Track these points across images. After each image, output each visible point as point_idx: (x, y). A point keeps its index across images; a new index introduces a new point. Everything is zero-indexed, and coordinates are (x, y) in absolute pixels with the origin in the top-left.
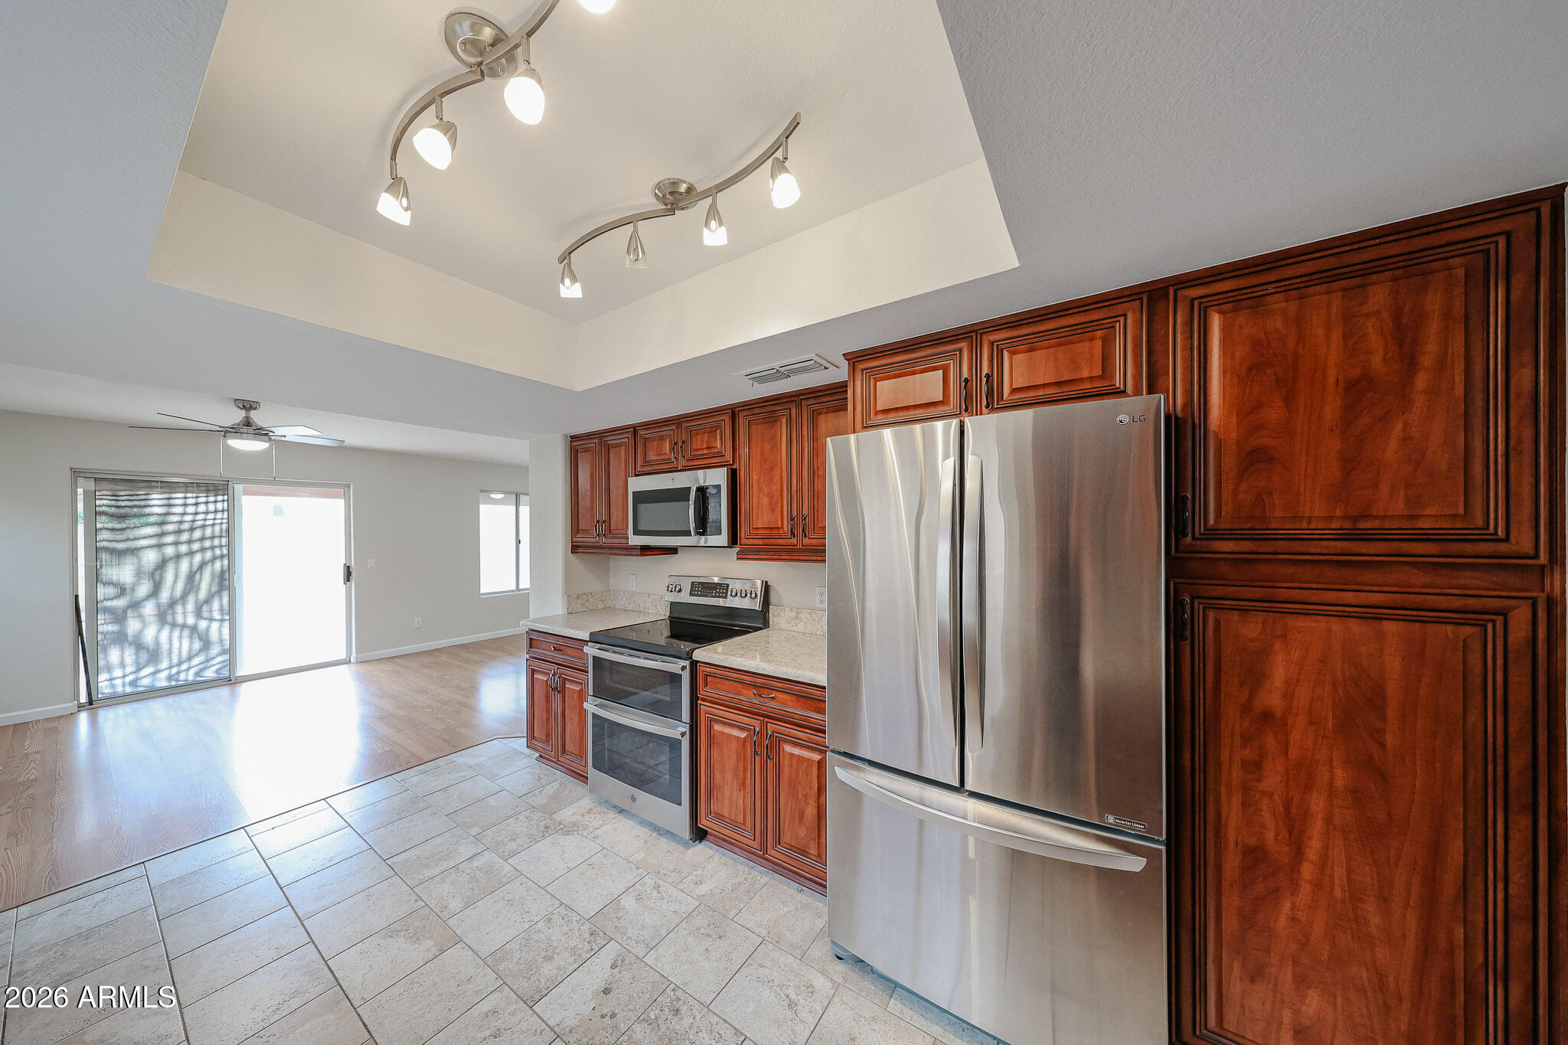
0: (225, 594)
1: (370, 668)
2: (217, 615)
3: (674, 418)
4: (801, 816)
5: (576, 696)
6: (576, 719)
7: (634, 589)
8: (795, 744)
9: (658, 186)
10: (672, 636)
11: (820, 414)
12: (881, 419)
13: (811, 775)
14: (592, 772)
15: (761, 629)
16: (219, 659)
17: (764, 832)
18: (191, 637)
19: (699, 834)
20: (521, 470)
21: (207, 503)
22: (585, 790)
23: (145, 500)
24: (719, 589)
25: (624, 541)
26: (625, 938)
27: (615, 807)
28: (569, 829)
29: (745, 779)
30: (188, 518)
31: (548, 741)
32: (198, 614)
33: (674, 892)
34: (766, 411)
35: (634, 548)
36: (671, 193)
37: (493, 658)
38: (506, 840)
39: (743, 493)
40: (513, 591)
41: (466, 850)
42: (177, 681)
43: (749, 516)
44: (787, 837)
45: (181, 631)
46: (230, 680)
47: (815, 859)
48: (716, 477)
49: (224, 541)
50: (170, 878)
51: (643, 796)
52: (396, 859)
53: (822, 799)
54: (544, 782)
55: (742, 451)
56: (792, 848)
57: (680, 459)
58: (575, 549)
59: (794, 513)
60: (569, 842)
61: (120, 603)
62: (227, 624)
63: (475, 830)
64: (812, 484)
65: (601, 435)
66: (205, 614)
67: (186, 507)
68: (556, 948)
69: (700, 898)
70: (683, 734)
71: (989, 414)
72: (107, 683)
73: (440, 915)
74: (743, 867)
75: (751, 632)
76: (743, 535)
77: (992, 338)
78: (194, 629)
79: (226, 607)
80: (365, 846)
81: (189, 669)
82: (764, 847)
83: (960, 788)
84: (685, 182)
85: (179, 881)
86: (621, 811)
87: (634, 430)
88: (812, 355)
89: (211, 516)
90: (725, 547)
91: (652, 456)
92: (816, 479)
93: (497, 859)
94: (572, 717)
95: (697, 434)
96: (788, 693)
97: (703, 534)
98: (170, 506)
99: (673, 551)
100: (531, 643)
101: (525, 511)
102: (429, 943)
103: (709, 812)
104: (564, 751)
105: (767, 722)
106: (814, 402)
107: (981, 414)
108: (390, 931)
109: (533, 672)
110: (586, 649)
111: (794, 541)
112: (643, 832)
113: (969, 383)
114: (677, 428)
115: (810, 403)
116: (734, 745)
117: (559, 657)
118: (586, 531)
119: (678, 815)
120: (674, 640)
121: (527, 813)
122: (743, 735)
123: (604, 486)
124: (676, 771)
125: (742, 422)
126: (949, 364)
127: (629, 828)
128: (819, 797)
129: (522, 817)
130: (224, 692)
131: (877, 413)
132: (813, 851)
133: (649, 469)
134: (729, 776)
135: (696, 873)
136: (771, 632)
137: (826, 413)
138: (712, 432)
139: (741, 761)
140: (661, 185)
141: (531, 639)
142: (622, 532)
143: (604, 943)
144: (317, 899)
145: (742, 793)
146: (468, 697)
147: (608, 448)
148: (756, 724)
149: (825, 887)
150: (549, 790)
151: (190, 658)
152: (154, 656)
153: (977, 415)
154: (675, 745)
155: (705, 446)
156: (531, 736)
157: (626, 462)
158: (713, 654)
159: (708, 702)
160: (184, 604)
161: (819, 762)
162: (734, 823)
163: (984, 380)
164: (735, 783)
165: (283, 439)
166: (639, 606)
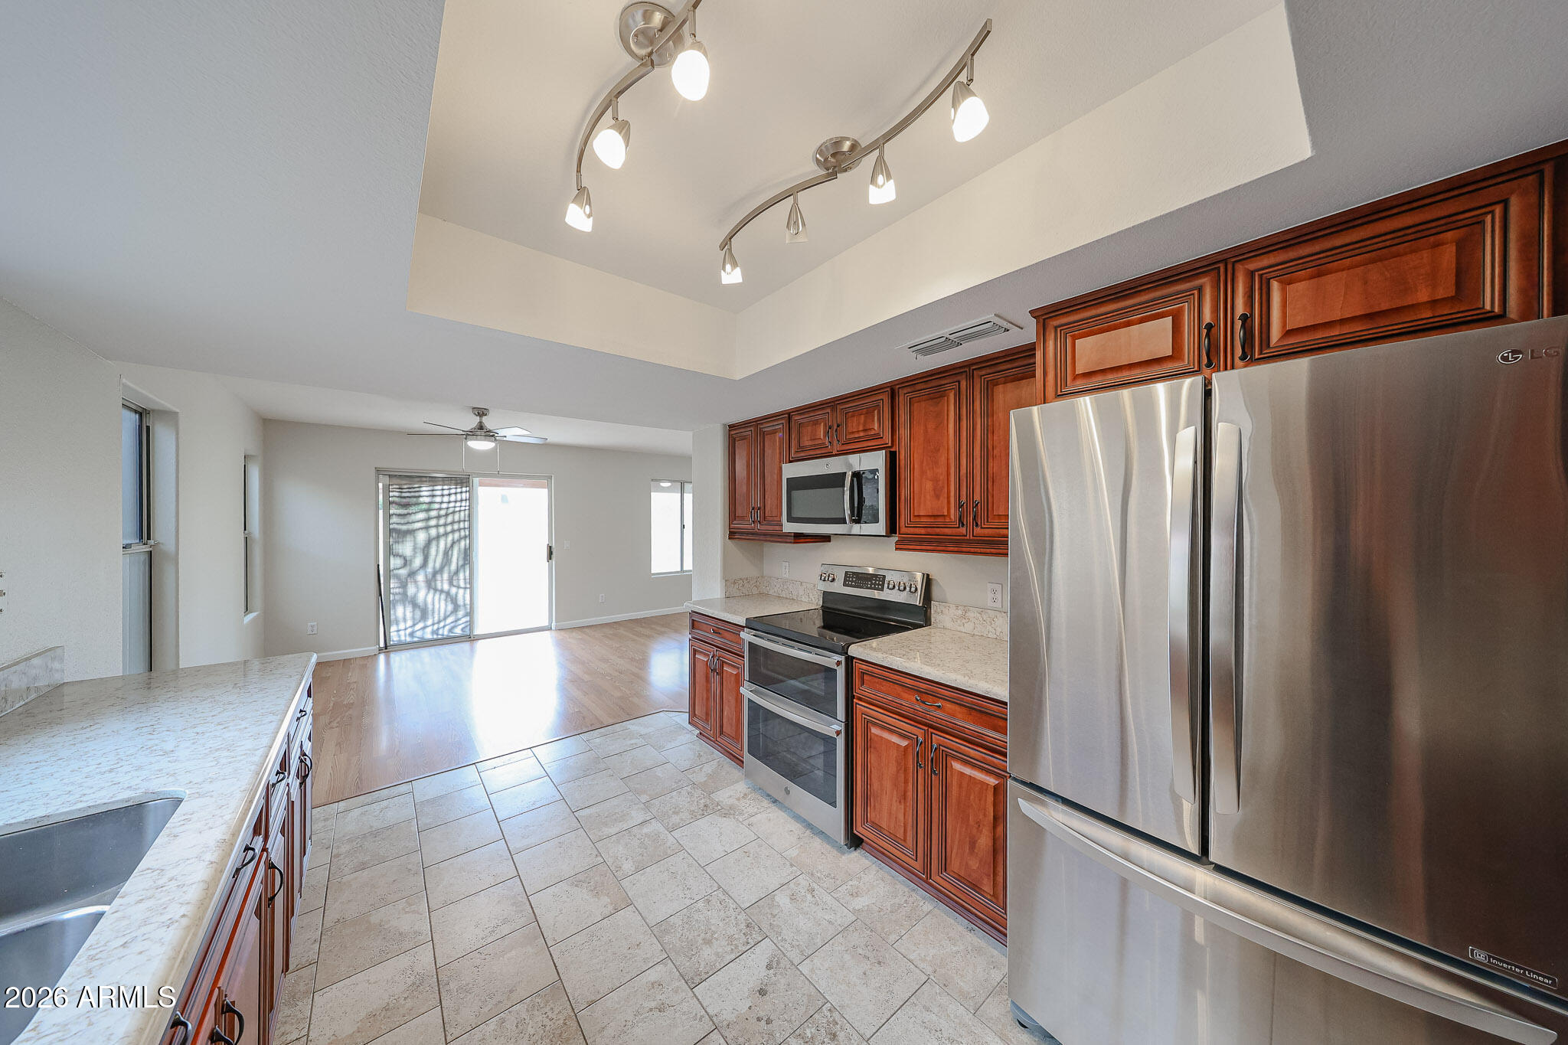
0: (467, 567)
1: (565, 635)
2: (462, 584)
3: (828, 401)
4: (973, 844)
5: (733, 679)
6: (733, 702)
7: (787, 576)
8: (966, 763)
9: (820, 151)
10: (824, 627)
11: (996, 385)
12: (1081, 384)
13: (986, 800)
14: (747, 757)
15: (921, 626)
16: (464, 620)
17: (928, 855)
18: (446, 600)
19: (855, 842)
20: (684, 460)
21: (456, 493)
22: (741, 774)
23: (418, 491)
24: (876, 581)
25: (777, 528)
26: (780, 938)
27: (769, 795)
28: (728, 812)
29: (905, 792)
30: (444, 506)
31: (707, 720)
32: (451, 583)
33: (828, 899)
34: (930, 386)
35: (787, 535)
36: (834, 155)
37: (662, 633)
38: (671, 812)
39: (903, 477)
40: (678, 572)
41: (638, 816)
42: (438, 635)
43: (910, 501)
44: (955, 864)
45: (440, 595)
46: (470, 638)
47: (989, 897)
48: (874, 462)
49: (467, 524)
50: (427, 798)
51: (796, 791)
52: (581, 813)
53: (1000, 829)
54: (704, 760)
55: (902, 431)
56: (960, 878)
57: (835, 442)
58: (732, 535)
59: (964, 500)
60: (727, 824)
61: (403, 572)
62: (468, 591)
63: (644, 798)
64: (986, 465)
65: (756, 423)
66: (455, 583)
67: (445, 496)
68: (715, 933)
69: (855, 912)
70: (838, 733)
71: (1245, 367)
72: (396, 633)
73: (616, 874)
74: (903, 887)
75: (910, 629)
76: (902, 524)
77: (1252, 266)
78: (448, 593)
79: (468, 577)
80: (559, 797)
81: (444, 627)
82: (927, 869)
83: (1202, 857)
84: (848, 139)
85: (432, 802)
86: (775, 801)
87: (788, 415)
88: (990, 317)
89: (458, 504)
90: (883, 536)
91: (806, 442)
92: (991, 460)
93: (662, 829)
94: (729, 699)
95: (853, 416)
96: (957, 703)
97: (858, 521)
98: (433, 496)
99: (826, 538)
100: (694, 625)
101: (688, 497)
102: (606, 900)
103: (866, 820)
104: (721, 732)
105: (932, 733)
106: (989, 371)
107: (1233, 368)
108: (577, 880)
109: (695, 650)
110: (743, 635)
111: (963, 530)
112: (796, 827)
113: (1213, 329)
114: (832, 410)
115: (983, 372)
116: (894, 753)
117: (718, 641)
118: (742, 518)
119: (833, 817)
120: (825, 630)
121: (689, 788)
122: (904, 743)
123: (760, 473)
124: (831, 766)
125: (902, 399)
126: (1182, 307)
127: (782, 821)
128: (995, 827)
129: (684, 792)
130: (466, 646)
131: (1076, 377)
132: (987, 888)
133: (802, 454)
134: (888, 785)
135: (850, 883)
136: (932, 630)
137: (1005, 383)
138: (869, 413)
139: (902, 772)
140: (823, 148)
141: (693, 620)
142: (775, 519)
143: (760, 939)
144: (523, 837)
145: (903, 807)
146: (640, 669)
147: (764, 434)
148: (919, 733)
149: (1006, 935)
150: (708, 769)
151: (445, 618)
152: (424, 615)
153: (1226, 369)
154: (829, 741)
155: (861, 429)
156: (693, 714)
157: (780, 449)
158: (870, 651)
159: (865, 702)
160: (442, 574)
161: (996, 788)
162: (893, 837)
163: (1238, 324)
164: (895, 795)
165: (505, 439)
166: (792, 594)
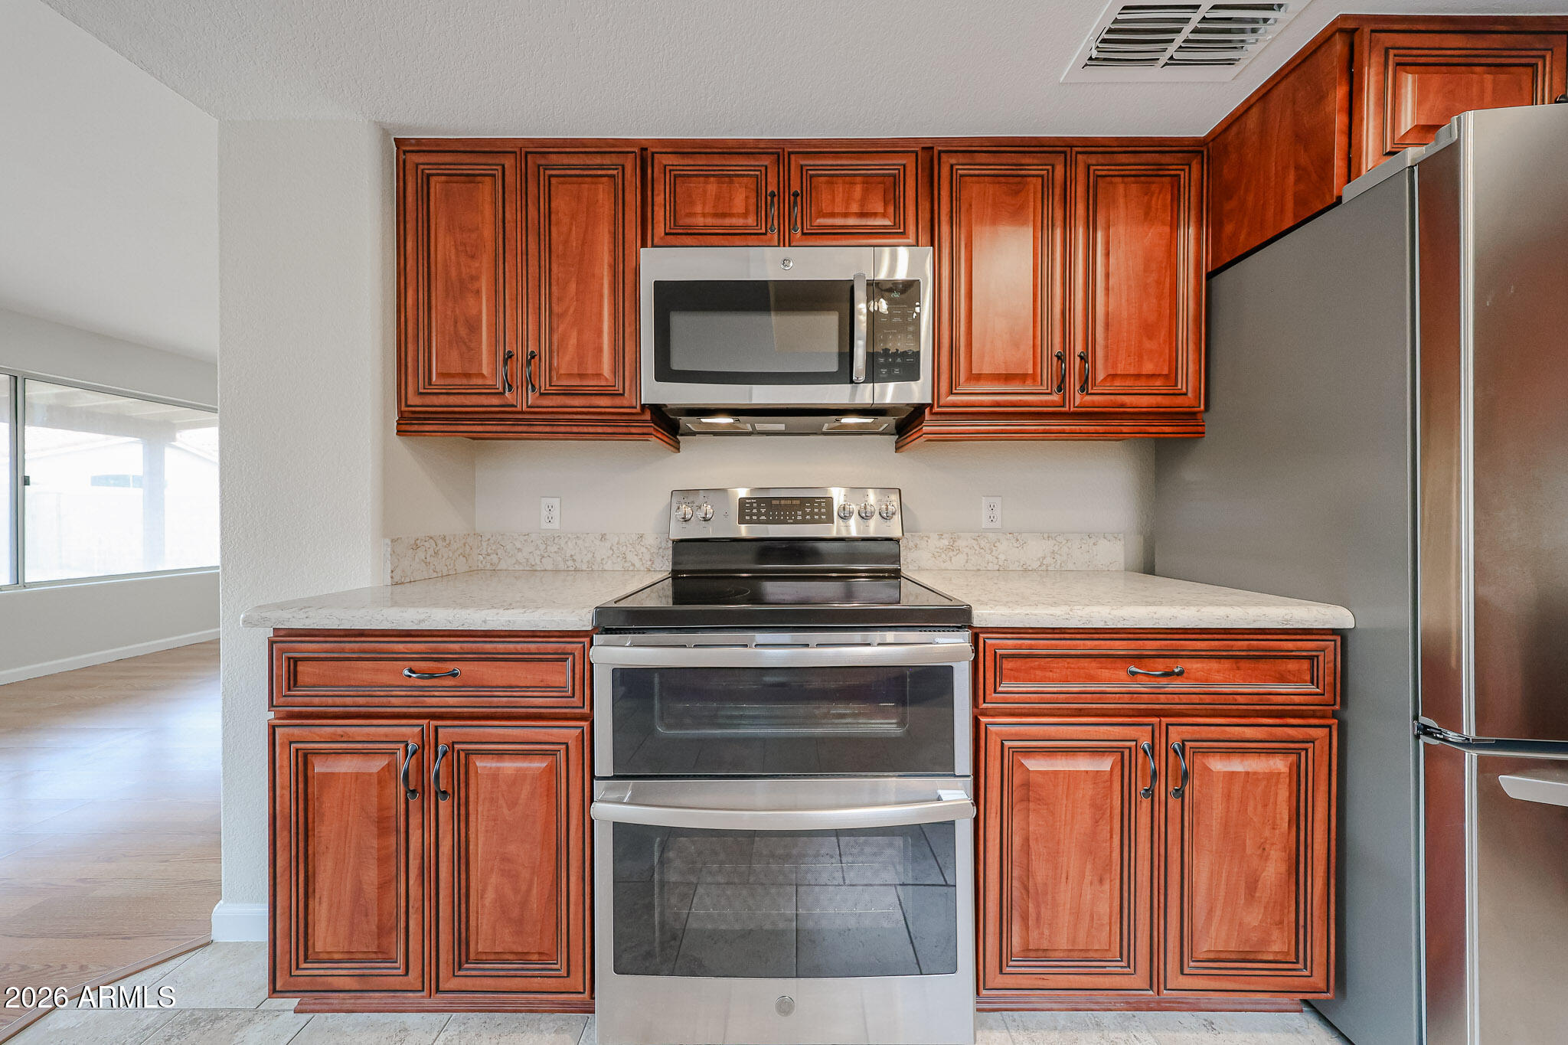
8: (1233, 753)
13: (1276, 801)
17: (1159, 948)
24: (812, 508)
34: (1004, 160)
39: (946, 307)
51: (818, 991)
56: (1225, 956)
58: (407, 423)
59: (1060, 351)
82: (1158, 978)
87: (644, 154)
91: (699, 216)
95: (831, 183)
96: (1216, 657)
103: (1008, 953)
105: (1168, 725)
106: (1101, 161)
109: (309, 757)
111: (1057, 398)
114: (777, 163)
115: (1093, 161)
116: (1080, 792)
118: (463, 378)
122: (1107, 764)
123: (536, 271)
125: (947, 174)
128: (1288, 838)
132: (1278, 946)
133: (687, 240)
134: (1070, 861)
137: (1124, 183)
138: (872, 183)
139: (1104, 821)
155: (852, 210)
159: (1004, 715)
161: (1290, 774)
164: (1089, 873)
166: (574, 560)
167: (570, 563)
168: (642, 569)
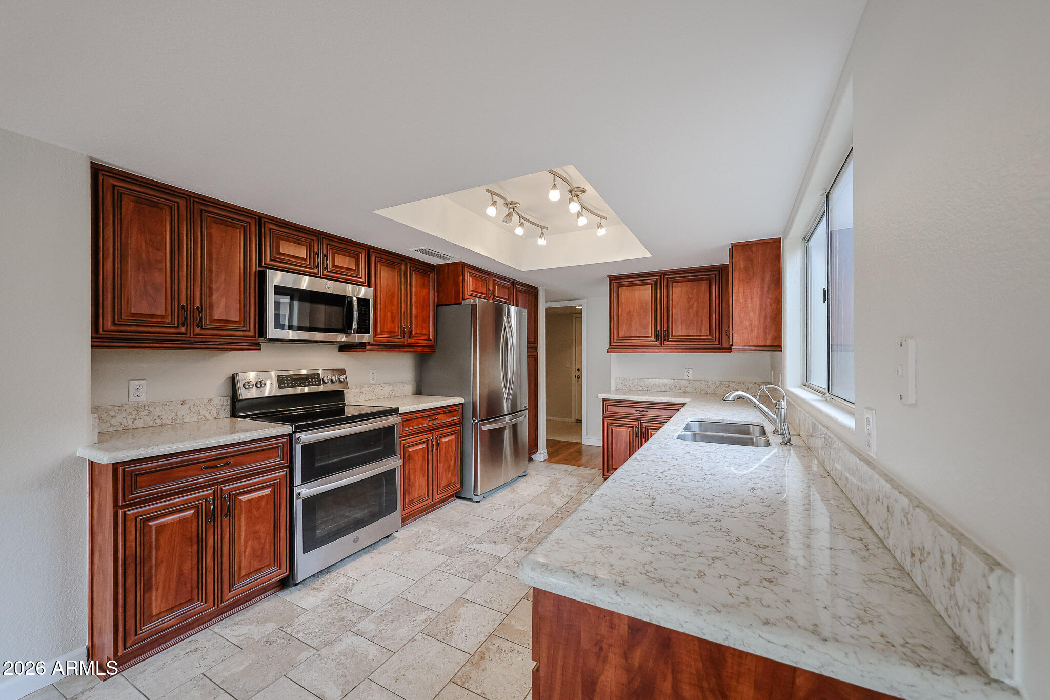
4: (449, 468)
17: (434, 490)
24: (312, 379)
34: (389, 259)
44: (443, 483)
47: (455, 483)
57: (322, 268)
59: (404, 325)
64: (412, 310)
65: (189, 197)
82: (433, 498)
87: (259, 218)
96: (443, 413)
105: (435, 432)
111: (403, 340)
114: (318, 240)
115: (411, 265)
116: (421, 453)
118: (152, 318)
122: (424, 445)
128: (455, 454)
134: (418, 473)
138: (351, 257)
145: (424, 477)
147: (207, 218)
155: (346, 266)
159: (405, 437)
161: (455, 439)
162: (420, 498)
164: (421, 475)
166: (161, 419)
167: (158, 421)
168: (211, 418)
